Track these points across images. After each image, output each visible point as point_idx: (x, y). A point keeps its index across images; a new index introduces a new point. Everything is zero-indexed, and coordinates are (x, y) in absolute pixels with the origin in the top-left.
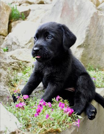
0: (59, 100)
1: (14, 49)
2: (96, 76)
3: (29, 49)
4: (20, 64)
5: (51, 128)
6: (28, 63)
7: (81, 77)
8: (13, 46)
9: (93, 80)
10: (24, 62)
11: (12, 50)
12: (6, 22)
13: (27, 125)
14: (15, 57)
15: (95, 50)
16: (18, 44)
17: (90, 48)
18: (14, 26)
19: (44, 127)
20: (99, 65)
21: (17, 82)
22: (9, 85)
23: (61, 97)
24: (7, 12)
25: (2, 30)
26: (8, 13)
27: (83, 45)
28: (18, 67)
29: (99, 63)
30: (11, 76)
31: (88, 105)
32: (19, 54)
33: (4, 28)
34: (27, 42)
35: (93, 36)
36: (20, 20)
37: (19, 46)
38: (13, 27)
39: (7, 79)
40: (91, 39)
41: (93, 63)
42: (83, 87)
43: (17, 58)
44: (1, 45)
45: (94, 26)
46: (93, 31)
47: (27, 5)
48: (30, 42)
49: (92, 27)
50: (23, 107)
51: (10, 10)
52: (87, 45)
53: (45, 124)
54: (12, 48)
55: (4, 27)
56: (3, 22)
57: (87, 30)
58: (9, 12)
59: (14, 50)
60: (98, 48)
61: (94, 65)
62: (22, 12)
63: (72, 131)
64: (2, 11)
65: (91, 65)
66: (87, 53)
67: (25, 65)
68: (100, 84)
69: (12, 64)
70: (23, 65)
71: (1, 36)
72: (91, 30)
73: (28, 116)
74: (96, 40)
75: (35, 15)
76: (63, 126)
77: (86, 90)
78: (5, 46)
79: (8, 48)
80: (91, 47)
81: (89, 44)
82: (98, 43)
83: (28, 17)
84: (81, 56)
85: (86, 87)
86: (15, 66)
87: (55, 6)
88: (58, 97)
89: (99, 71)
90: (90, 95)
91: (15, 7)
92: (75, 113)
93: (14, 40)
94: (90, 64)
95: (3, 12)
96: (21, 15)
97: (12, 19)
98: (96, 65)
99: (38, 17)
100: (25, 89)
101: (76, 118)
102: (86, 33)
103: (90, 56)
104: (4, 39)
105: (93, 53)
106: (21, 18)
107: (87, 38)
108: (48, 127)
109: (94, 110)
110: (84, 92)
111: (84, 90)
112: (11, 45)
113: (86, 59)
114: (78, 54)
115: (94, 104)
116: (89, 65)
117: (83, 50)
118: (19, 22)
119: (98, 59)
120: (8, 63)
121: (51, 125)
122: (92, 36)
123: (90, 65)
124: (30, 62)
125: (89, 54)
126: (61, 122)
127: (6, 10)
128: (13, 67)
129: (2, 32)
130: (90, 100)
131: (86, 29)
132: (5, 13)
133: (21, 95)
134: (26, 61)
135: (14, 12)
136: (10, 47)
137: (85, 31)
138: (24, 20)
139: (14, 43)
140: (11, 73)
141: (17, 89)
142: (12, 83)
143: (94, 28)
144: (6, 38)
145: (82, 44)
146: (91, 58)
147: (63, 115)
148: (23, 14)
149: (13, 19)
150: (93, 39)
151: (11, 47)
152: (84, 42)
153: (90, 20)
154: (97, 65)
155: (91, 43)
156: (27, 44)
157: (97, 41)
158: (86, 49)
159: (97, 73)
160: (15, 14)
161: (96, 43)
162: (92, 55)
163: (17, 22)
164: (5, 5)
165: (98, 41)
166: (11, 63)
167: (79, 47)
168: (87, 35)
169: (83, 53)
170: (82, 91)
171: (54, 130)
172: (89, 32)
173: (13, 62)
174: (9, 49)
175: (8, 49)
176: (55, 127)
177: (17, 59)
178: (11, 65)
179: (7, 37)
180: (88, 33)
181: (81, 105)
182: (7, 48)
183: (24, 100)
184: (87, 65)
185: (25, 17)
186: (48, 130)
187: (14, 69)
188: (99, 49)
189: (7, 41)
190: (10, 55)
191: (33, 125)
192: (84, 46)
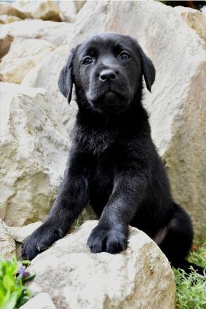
45: (201, 106)
47: (11, 21)
49: (192, 107)
57: (178, 115)
72: (190, 119)
75: (21, 56)
99: (31, 64)
102: (173, 125)
122: (192, 135)
131: (176, 112)
137: (170, 119)
143: (198, 112)
153: (188, 84)
168: (178, 132)
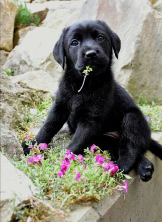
0: (95, 151)
1: (24, 71)
2: (151, 113)
3: (46, 71)
4: (33, 95)
5: (83, 195)
6: (45, 94)
7: (128, 115)
8: (21, 66)
9: (148, 120)
10: (39, 92)
11: (20, 73)
12: (10, 28)
13: (46, 190)
14: (26, 84)
15: (150, 72)
16: (29, 63)
17: (142, 70)
18: (22, 34)
19: (73, 193)
20: (155, 96)
21: (29, 123)
22: (16, 127)
23: (98, 147)
24: (11, 14)
25: (3, 42)
26: (13, 15)
27: (131, 65)
28: (29, 100)
29: (156, 93)
30: (19, 114)
31: (140, 158)
32: (32, 80)
33: (6, 39)
34: (44, 60)
35: (147, 50)
36: (32, 25)
37: (30, 66)
38: (20, 36)
39: (14, 118)
40: (143, 56)
41: (147, 94)
42: (131, 131)
43: (27, 85)
44: (3, 65)
46: (146, 43)
48: (48, 60)
50: (40, 162)
51: (16, 10)
52: (138, 64)
53: (75, 189)
54: (19, 70)
55: (6, 37)
56: (6, 29)
58: (15, 12)
59: (23, 73)
60: (154, 70)
61: (149, 96)
62: (35, 13)
63: (116, 199)
64: (4, 11)
65: (144, 96)
66: (137, 77)
67: (41, 97)
68: (157, 126)
69: (21, 96)
70: (37, 97)
71: (1, 51)
73: (47, 176)
74: (151, 57)
76: (102, 191)
77: (136, 135)
78: (9, 67)
79: (14, 70)
80: (144, 68)
81: (140, 64)
82: (154, 61)
83: (45, 21)
84: (127, 83)
85: (136, 131)
86: (26, 99)
87: (86, 3)
88: (94, 147)
89: (157, 105)
90: (142, 143)
91: (24, 5)
92: (120, 171)
93: (24, 58)
94: (141, 94)
95: (5, 13)
96: (33, 18)
97: (19, 25)
98: (151, 96)
100: (41, 135)
101: (122, 178)
103: (141, 83)
104: (7, 55)
105: (146, 78)
106: (33, 22)
107: (137, 54)
108: (79, 193)
109: (150, 167)
110: (134, 138)
111: (133, 135)
112: (19, 66)
113: (135, 87)
114: (123, 79)
115: (150, 156)
116: (140, 97)
117: (132, 73)
118: (30, 29)
119: (155, 87)
120: (14, 93)
121: (84, 190)
123: (142, 97)
124: (48, 92)
125: (140, 79)
126: (99, 186)
127: (9, 10)
128: (22, 100)
129: (4, 45)
130: (143, 151)
132: (8, 15)
133: (36, 143)
134: (42, 91)
135: (23, 14)
136: (17, 68)
138: (38, 26)
139: (23, 62)
140: (20, 109)
141: (29, 133)
142: (21, 124)
144: (10, 54)
145: (129, 64)
146: (143, 86)
147: (101, 174)
148: (36, 16)
149: (21, 25)
150: (147, 55)
151: (19, 68)
152: (133, 61)
154: (154, 97)
155: (144, 62)
156: (43, 64)
157: (153, 59)
158: (136, 71)
159: (153, 109)
160: (23, 16)
161: (151, 62)
162: (145, 81)
163: (27, 28)
164: (8, 2)
165: (155, 58)
166: (19, 94)
167: (125, 67)
169: (130, 77)
170: (131, 137)
171: (88, 197)
172: (140, 44)
173: (22, 92)
174: (16, 72)
175: (13, 72)
176: (90, 193)
177: (28, 88)
178: (19, 96)
179: (12, 52)
180: (139, 47)
181: (129, 159)
182: (11, 69)
183: (41, 151)
184: (136, 96)
185: (39, 20)
186: (79, 198)
187: (24, 103)
188: (156, 71)
189: (12, 59)
190: (17, 81)
191: (56, 190)
192: (133, 66)
